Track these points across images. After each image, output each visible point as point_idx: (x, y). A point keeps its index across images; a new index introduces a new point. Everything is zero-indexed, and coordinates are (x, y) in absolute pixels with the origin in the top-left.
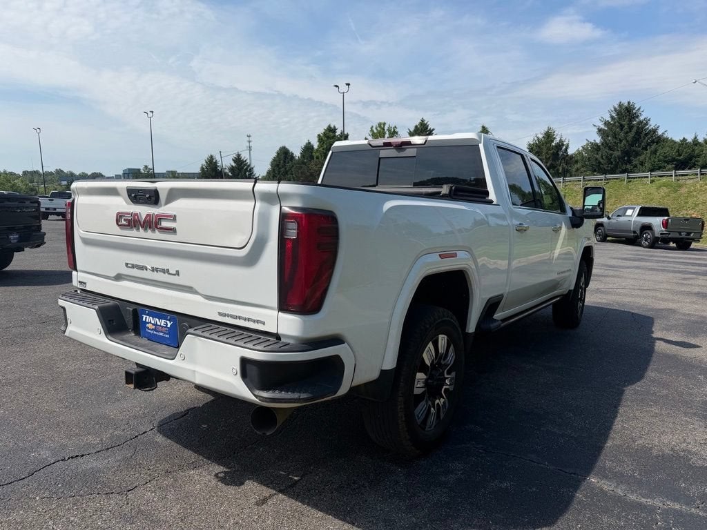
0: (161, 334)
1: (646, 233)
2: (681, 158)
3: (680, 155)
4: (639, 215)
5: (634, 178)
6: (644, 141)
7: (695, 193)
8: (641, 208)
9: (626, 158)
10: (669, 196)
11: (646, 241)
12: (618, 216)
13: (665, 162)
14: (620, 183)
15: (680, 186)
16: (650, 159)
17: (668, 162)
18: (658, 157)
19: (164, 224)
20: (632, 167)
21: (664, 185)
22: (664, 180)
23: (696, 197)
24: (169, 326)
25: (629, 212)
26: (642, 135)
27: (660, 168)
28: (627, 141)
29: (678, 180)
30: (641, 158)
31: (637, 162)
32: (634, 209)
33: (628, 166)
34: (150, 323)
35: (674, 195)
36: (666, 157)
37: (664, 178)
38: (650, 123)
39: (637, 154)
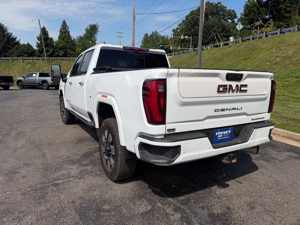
0: (226, 137)
1: (44, 84)
2: (29, 52)
3: (29, 51)
4: (39, 76)
5: (14, 59)
6: (12, 43)
7: (41, 67)
8: (39, 73)
9: (5, 50)
10: (32, 68)
11: (45, 87)
12: (28, 77)
13: (23, 53)
14: (9, 61)
15: (35, 64)
16: (16, 51)
17: (25, 53)
18: (20, 51)
19: (243, 89)
20: (9, 54)
21: (28, 63)
22: (28, 61)
23: (42, 68)
24: (229, 133)
25: (34, 75)
26: (10, 40)
27: (21, 56)
28: (4, 42)
29: (33, 61)
30: (12, 50)
31: (10, 52)
32: (36, 74)
33: (7, 54)
34: (220, 134)
35: (34, 67)
36: (23, 51)
37: (27, 60)
38: (13, 35)
39: (9, 49)
